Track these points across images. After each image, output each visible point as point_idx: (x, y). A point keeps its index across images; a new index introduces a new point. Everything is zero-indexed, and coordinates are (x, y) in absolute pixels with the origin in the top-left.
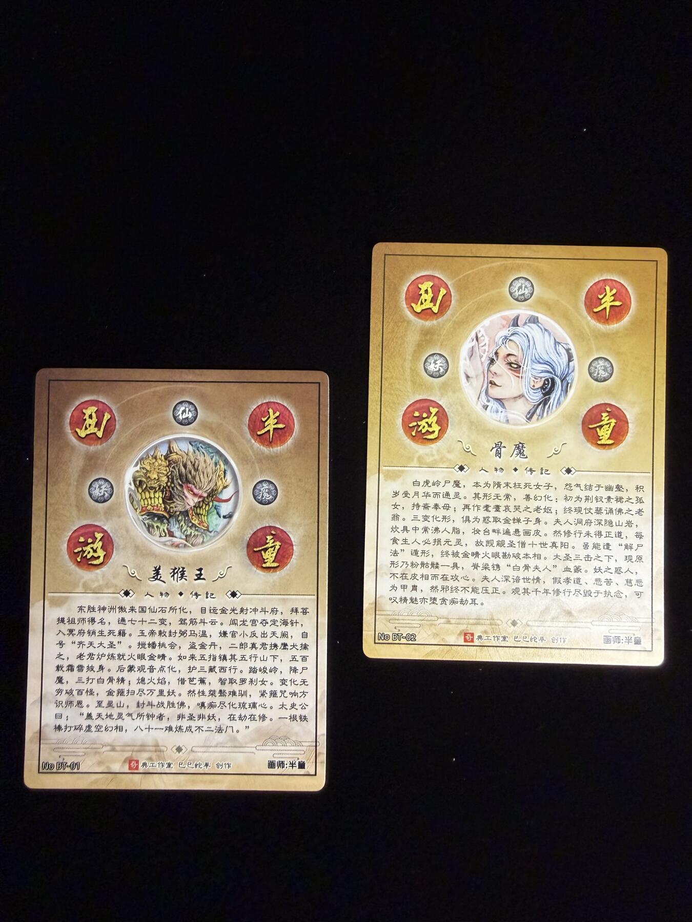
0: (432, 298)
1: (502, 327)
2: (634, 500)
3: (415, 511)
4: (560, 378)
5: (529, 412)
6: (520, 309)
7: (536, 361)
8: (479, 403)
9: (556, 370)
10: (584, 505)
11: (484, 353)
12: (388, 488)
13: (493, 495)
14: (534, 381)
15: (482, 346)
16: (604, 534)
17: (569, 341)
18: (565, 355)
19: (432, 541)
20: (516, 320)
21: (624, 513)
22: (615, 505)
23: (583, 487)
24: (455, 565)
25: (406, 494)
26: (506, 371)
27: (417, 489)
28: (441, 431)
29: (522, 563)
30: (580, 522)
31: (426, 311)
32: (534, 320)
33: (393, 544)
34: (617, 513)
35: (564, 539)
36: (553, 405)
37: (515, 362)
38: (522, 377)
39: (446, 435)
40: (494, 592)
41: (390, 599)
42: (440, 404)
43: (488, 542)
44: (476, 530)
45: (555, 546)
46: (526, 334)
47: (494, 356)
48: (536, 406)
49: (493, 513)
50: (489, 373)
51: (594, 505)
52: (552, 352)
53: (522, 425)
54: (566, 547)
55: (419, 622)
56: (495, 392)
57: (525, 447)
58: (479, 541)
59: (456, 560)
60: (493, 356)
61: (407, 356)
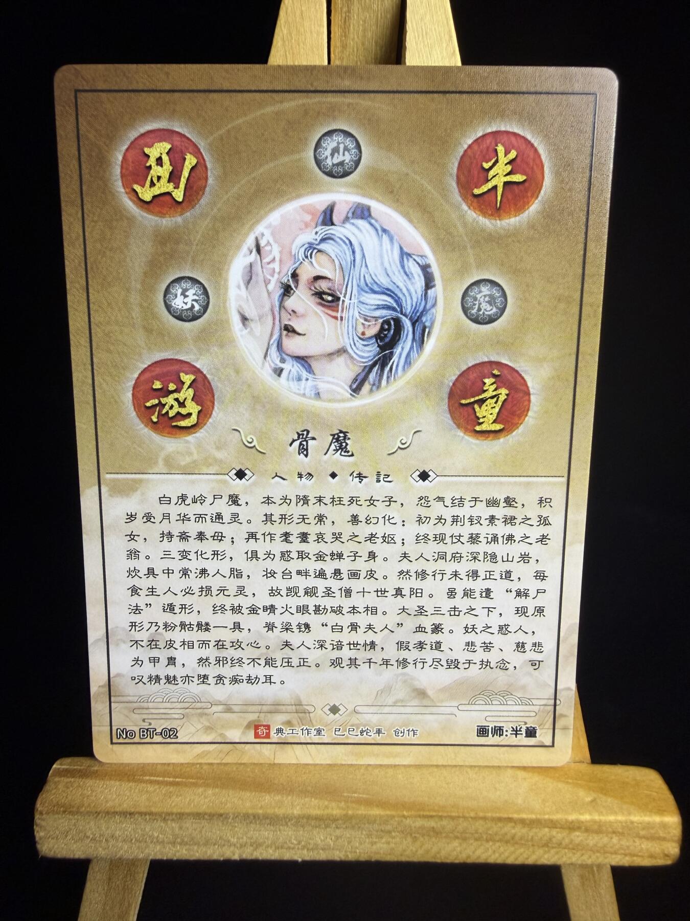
0: (171, 173)
1: (303, 226)
2: (534, 522)
3: (166, 545)
4: (411, 319)
5: (355, 380)
6: (338, 192)
7: (366, 289)
8: (267, 364)
9: (404, 305)
10: (448, 530)
11: (273, 276)
12: (116, 508)
13: (296, 516)
14: (363, 324)
15: (269, 263)
16: (482, 574)
17: (427, 251)
18: (419, 276)
19: (196, 590)
20: (328, 213)
21: (517, 541)
22: (501, 529)
23: (448, 502)
24: (237, 626)
25: (148, 517)
26: (313, 306)
27: (165, 508)
28: (201, 414)
29: (345, 620)
30: (442, 556)
31: (161, 198)
32: (362, 212)
33: (132, 595)
34: (505, 542)
35: (416, 584)
36: (397, 366)
37: (328, 291)
38: (342, 318)
39: (210, 420)
40: (302, 664)
41: (133, 679)
42: (198, 366)
43: (289, 589)
44: (269, 571)
45: (401, 594)
46: (348, 239)
47: (291, 280)
48: (367, 369)
49: (296, 545)
50: (283, 311)
51: (466, 530)
52: (396, 273)
53: (343, 401)
54: (419, 595)
55: (180, 711)
56: (293, 345)
57: (349, 439)
58: (275, 588)
59: (237, 618)
60: (288, 280)
61: (133, 282)
